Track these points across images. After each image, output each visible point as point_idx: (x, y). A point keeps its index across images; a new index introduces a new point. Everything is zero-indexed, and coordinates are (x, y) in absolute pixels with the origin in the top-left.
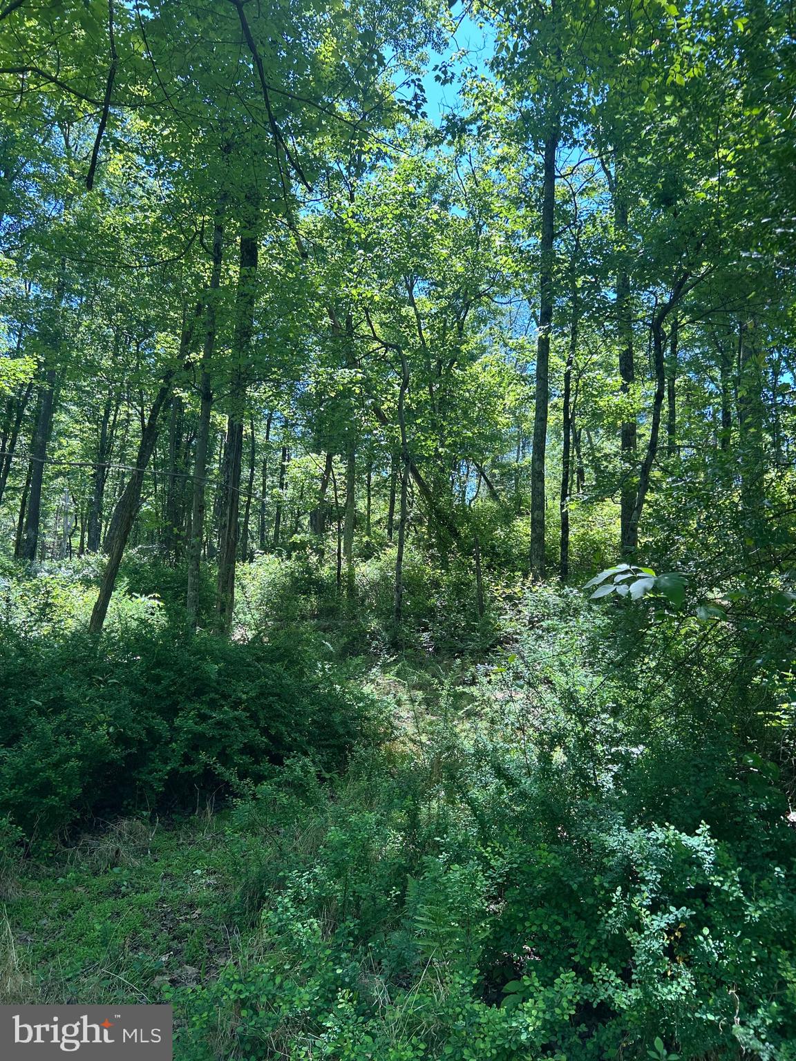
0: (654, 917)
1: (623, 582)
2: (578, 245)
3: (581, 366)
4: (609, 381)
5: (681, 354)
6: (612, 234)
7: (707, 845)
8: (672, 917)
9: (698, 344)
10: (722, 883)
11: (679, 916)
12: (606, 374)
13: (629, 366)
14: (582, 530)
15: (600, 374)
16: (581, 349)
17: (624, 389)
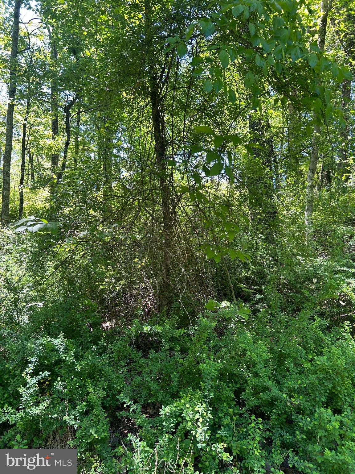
0: (32, 378)
1: (31, 225)
2: (31, 62)
3: (32, 122)
4: (46, 132)
5: (82, 127)
6: (49, 61)
7: (62, 342)
8: (40, 377)
9: (89, 123)
10: (66, 357)
11: (43, 376)
12: (44, 129)
13: (56, 127)
14: (31, 203)
15: (41, 128)
16: (32, 114)
17: (53, 138)
